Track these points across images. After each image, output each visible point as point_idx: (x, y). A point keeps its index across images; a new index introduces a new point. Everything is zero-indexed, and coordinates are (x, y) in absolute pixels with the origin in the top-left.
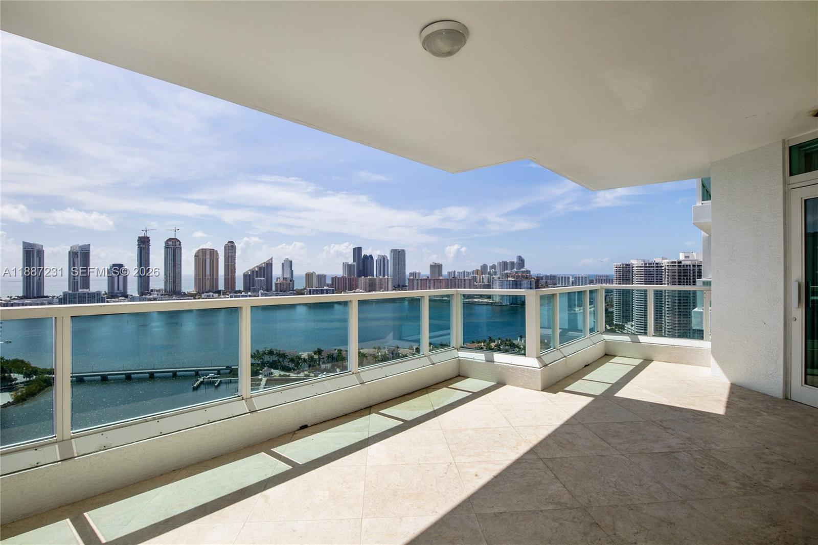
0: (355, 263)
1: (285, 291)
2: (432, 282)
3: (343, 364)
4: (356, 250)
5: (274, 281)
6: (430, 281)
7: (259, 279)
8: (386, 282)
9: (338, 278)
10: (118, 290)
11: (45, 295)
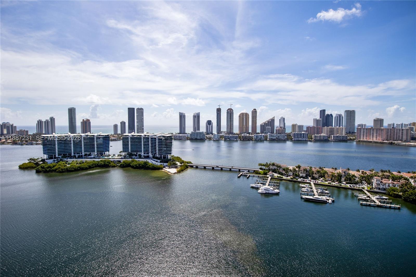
0: (321, 119)
1: (281, 134)
3: (312, 175)
4: (322, 111)
5: (275, 129)
6: (373, 130)
7: (268, 127)
8: (341, 130)
9: (310, 127)
10: (210, 131)
11: (186, 133)
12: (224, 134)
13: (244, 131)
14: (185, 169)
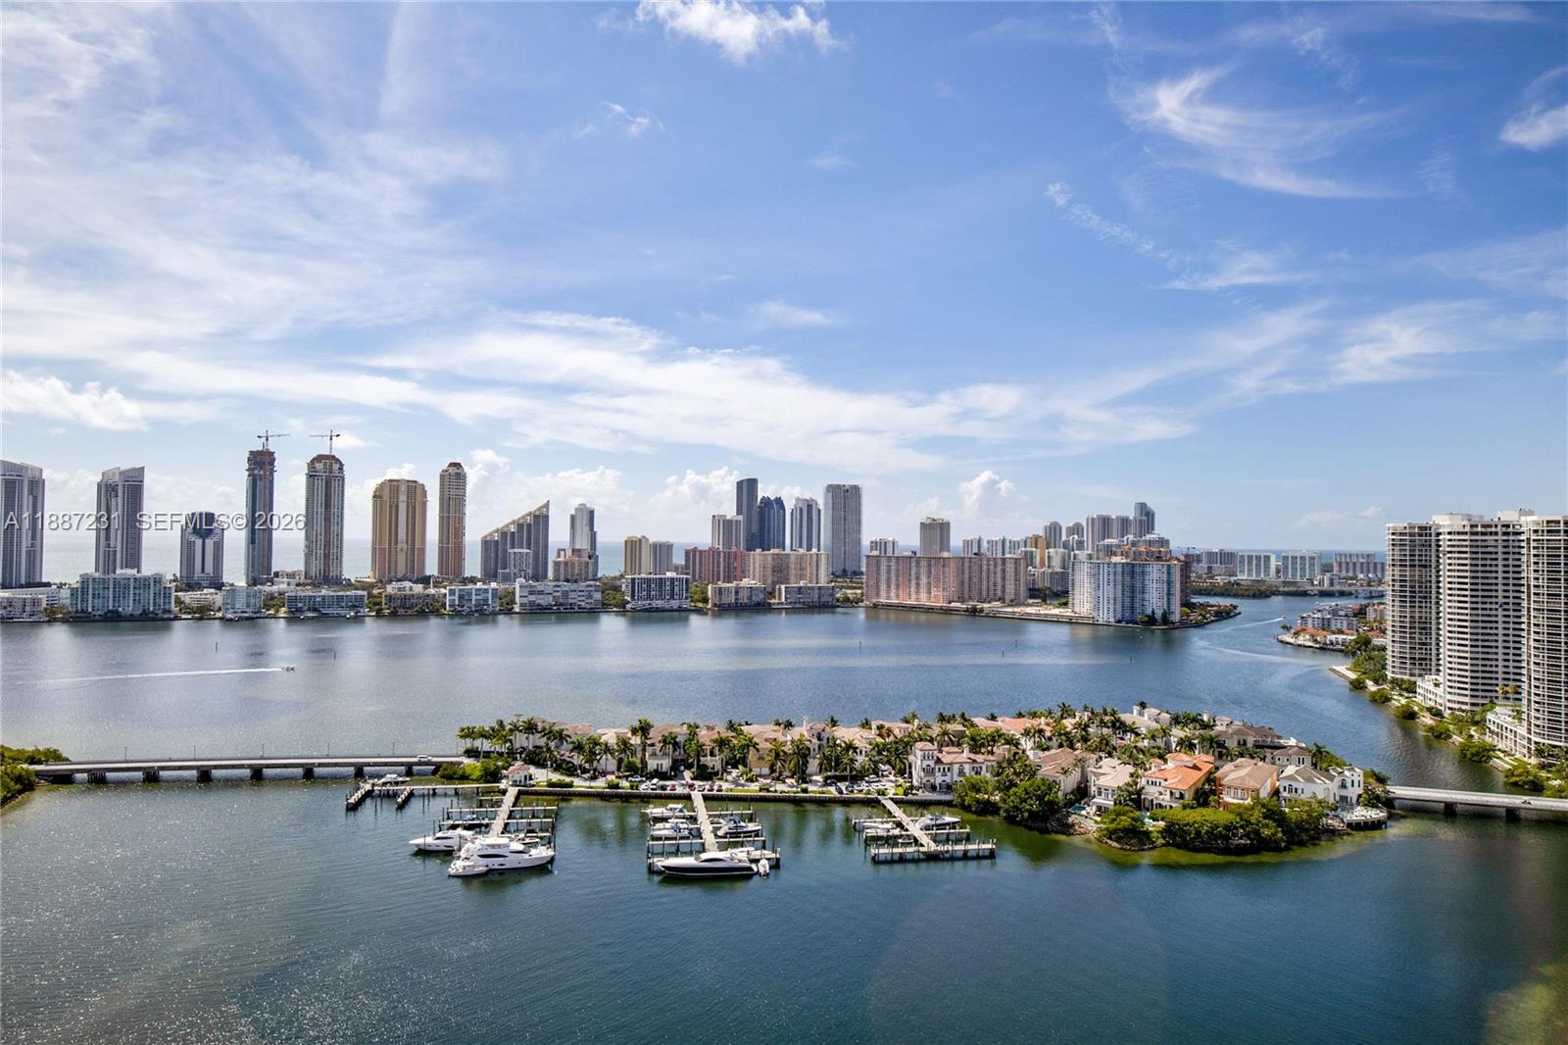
0: (740, 518)
1: (576, 581)
2: (924, 563)
3: (699, 761)
4: (745, 484)
5: (552, 557)
6: (918, 563)
7: (516, 550)
8: (814, 563)
9: (701, 552)
10: (203, 571)
11: (45, 580)
12: (289, 584)
13: (401, 571)
14: (13, 797)
